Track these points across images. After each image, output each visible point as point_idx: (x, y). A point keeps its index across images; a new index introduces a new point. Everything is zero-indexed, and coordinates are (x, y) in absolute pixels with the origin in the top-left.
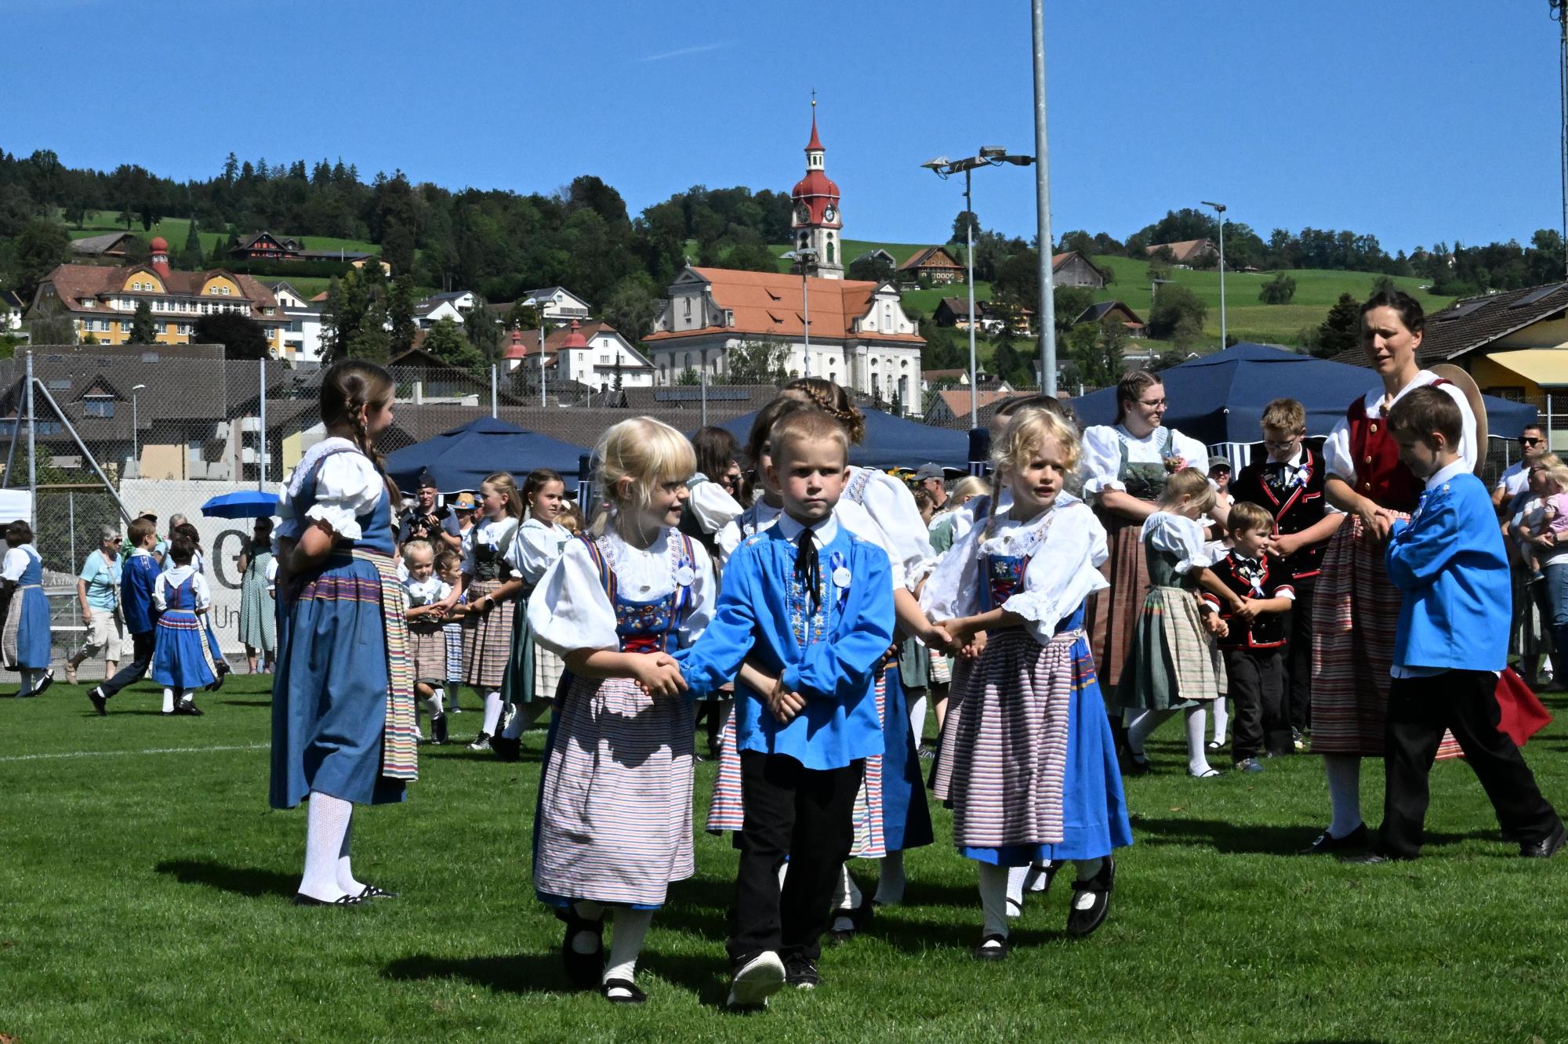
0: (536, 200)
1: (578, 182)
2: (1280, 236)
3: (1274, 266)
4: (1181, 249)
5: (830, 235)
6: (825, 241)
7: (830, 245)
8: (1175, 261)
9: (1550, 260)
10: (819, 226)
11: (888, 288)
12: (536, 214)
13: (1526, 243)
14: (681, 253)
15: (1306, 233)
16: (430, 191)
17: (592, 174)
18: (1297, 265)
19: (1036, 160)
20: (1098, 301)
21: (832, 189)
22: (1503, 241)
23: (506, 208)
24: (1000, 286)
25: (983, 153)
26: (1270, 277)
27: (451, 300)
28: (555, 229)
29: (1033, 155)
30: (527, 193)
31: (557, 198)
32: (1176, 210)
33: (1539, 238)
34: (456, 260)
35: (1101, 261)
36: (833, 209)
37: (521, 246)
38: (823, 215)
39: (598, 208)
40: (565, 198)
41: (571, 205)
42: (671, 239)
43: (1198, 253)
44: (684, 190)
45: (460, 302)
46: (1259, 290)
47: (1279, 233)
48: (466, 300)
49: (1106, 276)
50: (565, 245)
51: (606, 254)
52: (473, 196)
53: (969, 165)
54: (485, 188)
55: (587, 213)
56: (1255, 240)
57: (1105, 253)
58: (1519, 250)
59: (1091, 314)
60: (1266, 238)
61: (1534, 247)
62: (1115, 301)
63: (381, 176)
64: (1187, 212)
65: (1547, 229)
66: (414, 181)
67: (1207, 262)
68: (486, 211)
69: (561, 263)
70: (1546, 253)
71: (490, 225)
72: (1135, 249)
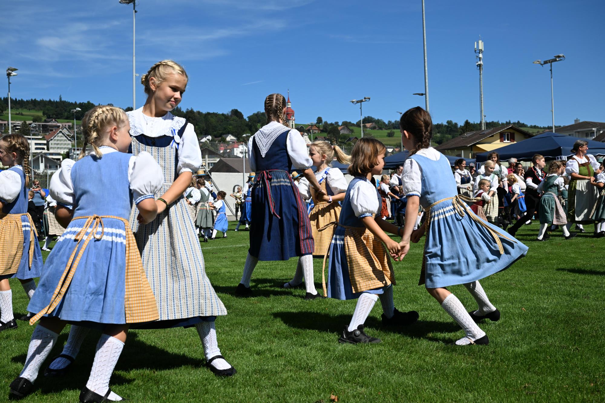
0: (223, 115)
1: (232, 110)
2: (390, 122)
3: (389, 129)
4: (368, 125)
5: (292, 122)
6: (291, 123)
7: (292, 124)
8: (367, 128)
9: (450, 127)
10: (290, 120)
11: (306, 134)
12: (223, 118)
13: (445, 123)
14: (256, 126)
15: (396, 121)
16: (199, 113)
17: (236, 109)
18: (394, 129)
19: (425, 94)
20: (351, 137)
21: (293, 111)
22: (440, 123)
23: (216, 116)
24: (329, 133)
25: (365, 98)
26: (389, 131)
27: (206, 137)
28: (228, 121)
29: (424, 93)
30: (221, 113)
31: (228, 114)
32: (366, 116)
33: (448, 122)
34: (205, 128)
35: (351, 128)
36: (293, 116)
37: (220, 125)
38: (291, 117)
39: (237, 116)
40: (230, 114)
41: (231, 116)
42: (254, 123)
43: (372, 126)
44: (256, 112)
45: (208, 138)
46: (387, 134)
47: (389, 121)
48: (210, 137)
49: (352, 131)
50: (231, 125)
51: (240, 127)
52: (209, 114)
53: (361, 101)
54: (211, 112)
55: (235, 117)
56: (384, 123)
57: (351, 126)
58: (443, 125)
59: (350, 139)
60: (387, 123)
61: (447, 124)
62: (355, 137)
63: (187, 109)
64: (369, 117)
65: (450, 120)
66: (195, 110)
67: (374, 128)
68: (212, 117)
69: (230, 129)
70: (449, 125)
71: (213, 120)
72: (358, 125)
